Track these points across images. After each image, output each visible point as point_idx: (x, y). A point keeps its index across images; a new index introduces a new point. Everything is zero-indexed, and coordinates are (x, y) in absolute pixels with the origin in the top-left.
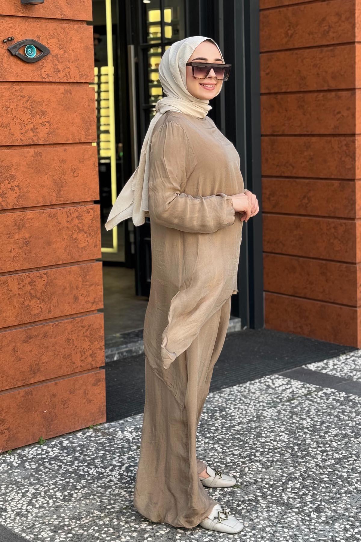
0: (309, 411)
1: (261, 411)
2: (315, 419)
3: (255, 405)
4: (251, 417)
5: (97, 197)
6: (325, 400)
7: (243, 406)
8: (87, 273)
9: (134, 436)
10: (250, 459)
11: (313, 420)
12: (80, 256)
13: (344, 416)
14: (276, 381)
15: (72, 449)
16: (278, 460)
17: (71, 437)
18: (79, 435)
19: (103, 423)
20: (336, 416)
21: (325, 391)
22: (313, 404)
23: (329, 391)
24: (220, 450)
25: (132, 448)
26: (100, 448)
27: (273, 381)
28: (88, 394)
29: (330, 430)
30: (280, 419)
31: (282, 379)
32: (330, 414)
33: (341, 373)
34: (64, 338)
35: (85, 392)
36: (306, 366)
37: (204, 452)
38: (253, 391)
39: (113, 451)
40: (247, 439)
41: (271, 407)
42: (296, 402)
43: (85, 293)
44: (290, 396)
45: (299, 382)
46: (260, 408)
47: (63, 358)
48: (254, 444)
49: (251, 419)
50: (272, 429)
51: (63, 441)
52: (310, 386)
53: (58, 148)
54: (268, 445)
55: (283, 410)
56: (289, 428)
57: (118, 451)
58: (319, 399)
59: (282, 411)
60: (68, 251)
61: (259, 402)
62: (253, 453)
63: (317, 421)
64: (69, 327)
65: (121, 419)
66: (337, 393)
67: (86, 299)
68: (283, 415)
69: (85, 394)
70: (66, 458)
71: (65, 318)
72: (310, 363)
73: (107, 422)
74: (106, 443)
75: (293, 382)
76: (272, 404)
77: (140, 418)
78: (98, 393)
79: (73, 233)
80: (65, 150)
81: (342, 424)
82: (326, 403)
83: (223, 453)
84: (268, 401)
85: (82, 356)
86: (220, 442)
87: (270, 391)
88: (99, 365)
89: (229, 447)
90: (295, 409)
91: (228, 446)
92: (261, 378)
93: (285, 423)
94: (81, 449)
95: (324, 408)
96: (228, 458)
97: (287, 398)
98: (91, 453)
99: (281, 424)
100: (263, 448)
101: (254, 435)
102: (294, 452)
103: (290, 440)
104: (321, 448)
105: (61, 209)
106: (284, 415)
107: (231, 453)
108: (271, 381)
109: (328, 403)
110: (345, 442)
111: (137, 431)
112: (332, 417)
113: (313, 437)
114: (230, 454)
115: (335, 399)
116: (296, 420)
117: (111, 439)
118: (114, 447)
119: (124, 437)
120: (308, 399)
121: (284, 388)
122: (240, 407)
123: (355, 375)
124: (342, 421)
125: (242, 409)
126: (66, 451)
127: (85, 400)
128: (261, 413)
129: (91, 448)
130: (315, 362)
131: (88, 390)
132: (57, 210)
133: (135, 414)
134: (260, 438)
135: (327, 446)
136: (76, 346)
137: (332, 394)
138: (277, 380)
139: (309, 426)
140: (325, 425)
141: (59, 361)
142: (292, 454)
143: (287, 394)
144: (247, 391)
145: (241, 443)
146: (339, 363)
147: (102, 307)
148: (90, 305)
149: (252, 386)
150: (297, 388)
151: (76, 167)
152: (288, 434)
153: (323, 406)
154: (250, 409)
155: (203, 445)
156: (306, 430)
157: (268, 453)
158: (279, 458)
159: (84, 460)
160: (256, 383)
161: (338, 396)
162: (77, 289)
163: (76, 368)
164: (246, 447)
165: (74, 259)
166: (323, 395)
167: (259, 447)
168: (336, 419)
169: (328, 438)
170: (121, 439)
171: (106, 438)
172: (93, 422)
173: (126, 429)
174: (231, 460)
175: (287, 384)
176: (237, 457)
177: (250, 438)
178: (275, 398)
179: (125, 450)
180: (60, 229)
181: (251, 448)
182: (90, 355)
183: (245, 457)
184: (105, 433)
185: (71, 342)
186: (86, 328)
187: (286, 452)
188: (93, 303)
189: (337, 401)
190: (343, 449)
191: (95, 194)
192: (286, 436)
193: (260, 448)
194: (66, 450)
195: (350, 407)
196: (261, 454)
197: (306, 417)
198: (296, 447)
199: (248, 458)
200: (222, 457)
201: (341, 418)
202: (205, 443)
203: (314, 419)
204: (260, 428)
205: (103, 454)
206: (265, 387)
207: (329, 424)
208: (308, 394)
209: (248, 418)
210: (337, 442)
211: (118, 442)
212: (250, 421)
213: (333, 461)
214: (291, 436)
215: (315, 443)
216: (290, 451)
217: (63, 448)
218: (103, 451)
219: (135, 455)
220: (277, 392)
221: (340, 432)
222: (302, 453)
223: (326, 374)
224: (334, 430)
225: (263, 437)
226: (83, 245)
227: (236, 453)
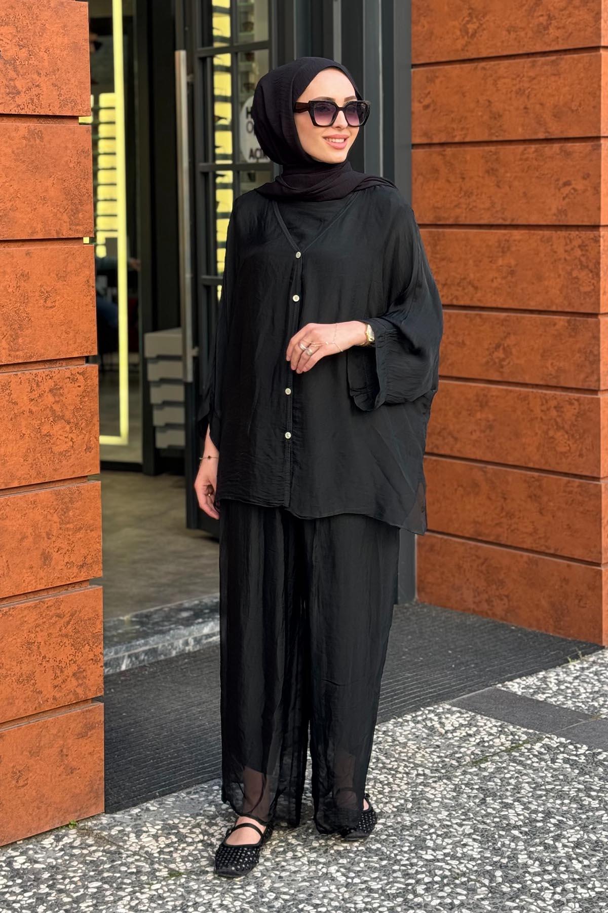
0: (517, 788)
1: (420, 788)
2: (533, 807)
3: (407, 774)
4: (402, 801)
5: (93, 348)
6: (549, 762)
7: (383, 776)
8: (70, 505)
9: (163, 846)
10: (406, 901)
11: (527, 808)
12: (55, 470)
13: (590, 800)
14: (447, 718)
15: (33, 877)
16: (462, 904)
17: (31, 846)
18: (48, 842)
19: (99, 815)
20: (573, 800)
21: (546, 741)
22: (525, 772)
23: (555, 741)
24: (342, 879)
25: (157, 874)
26: (92, 873)
27: (440, 718)
28: (67, 755)
29: (565, 833)
30: (461, 806)
31: (458, 715)
32: (561, 795)
33: (574, 700)
34: (19, 640)
35: (62, 751)
36: (503, 687)
37: (307, 884)
38: (402, 739)
39: (119, 881)
40: (396, 852)
41: (440, 778)
42: (490, 767)
43: (65, 546)
44: (477, 751)
45: (493, 720)
46: (419, 781)
47: (18, 681)
48: (412, 865)
49: (402, 805)
50: (445, 830)
51: (13, 857)
52: (515, 730)
53: (13, 249)
54: (441, 868)
55: (467, 785)
56: (481, 826)
57: (128, 881)
58: (535, 760)
59: (463, 787)
60: (30, 461)
61: (416, 766)
62: (410, 887)
63: (536, 812)
64: (32, 618)
65: (135, 805)
66: (571, 747)
67: (66, 560)
68: (465, 796)
69: (62, 756)
70: (20, 897)
71: (23, 599)
72: (511, 679)
73: (106, 812)
74: (103, 863)
75: (481, 720)
76: (443, 771)
77: (174, 802)
78: (90, 753)
79: (41, 424)
80: (28, 254)
81: (588, 818)
82: (552, 768)
83: (347, 885)
84: (433, 763)
85: (56, 677)
86: (341, 861)
87: (437, 740)
88: (91, 695)
89: (359, 871)
90: (489, 783)
91: (359, 869)
92: (416, 711)
93: (472, 816)
94: (52, 877)
95: (547, 780)
96: (358, 899)
97: (472, 757)
98: (73, 886)
99: (463, 817)
100: (431, 874)
101: (411, 843)
102: (494, 884)
103: (485, 855)
104: (550, 874)
105: (19, 373)
106: (469, 797)
107: (363, 886)
108: (436, 718)
109: (555, 770)
110: (598, 860)
111: (169, 834)
112: (567, 801)
113: (532, 849)
114: (362, 890)
115: (569, 759)
116: (494, 809)
117: (115, 853)
118: (120, 872)
119: (142, 847)
120: (514, 761)
121: (465, 734)
122: (379, 777)
123: (602, 706)
124: (588, 811)
125: (381, 782)
126: (19, 881)
127: (62, 767)
128: (422, 792)
129: (71, 874)
130: (520, 676)
131: (68, 748)
132: (10, 376)
133: (164, 794)
134: (422, 849)
135: (562, 869)
136: (44, 657)
137: (562, 749)
138: (448, 715)
139: (521, 823)
140: (553, 821)
141: (9, 690)
142: (491, 890)
143: (470, 748)
144: (390, 739)
145: (384, 863)
146: (570, 679)
147: (101, 574)
148: (75, 570)
149: (398, 730)
150: (491, 734)
151: (49, 289)
152: (480, 842)
153: (546, 776)
154: (397, 781)
155: (306, 868)
156: (516, 832)
157: (442, 886)
158: (464, 898)
159: (59, 904)
160: (407, 721)
161: (575, 753)
162: (49, 538)
163: (44, 702)
164: (394, 871)
165: (44, 476)
166: (543, 750)
167: (423, 873)
168: (575, 806)
169: (562, 852)
170: (135, 854)
171: (104, 851)
172: (78, 814)
173: (145, 829)
174: (366, 903)
175: (470, 725)
176: (376, 895)
177: (402, 851)
178: (446, 757)
179: (144, 878)
180: (16, 416)
181: (406, 875)
182: (74, 675)
183: (395, 896)
184: (101, 838)
185: (34, 648)
186: (66, 619)
187: (478, 885)
188: (82, 566)
189: (574, 764)
190: (595, 877)
191: (89, 343)
192: (476, 845)
193: (423, 876)
194: (19, 878)
195: (600, 779)
196: (427, 890)
197: (514, 801)
198: (498, 873)
199: (400, 900)
200: (347, 896)
201: (584, 803)
202: (310, 862)
203: (530, 806)
204: (421, 826)
205: (97, 888)
206: (426, 731)
207: (561, 818)
208: (512, 749)
209: (396, 804)
210: (581, 859)
211: (130, 860)
212: (400, 810)
213: (577, 905)
214: (486, 846)
215: (537, 863)
216: (486, 882)
217: (15, 874)
218: (97, 880)
219: (164, 892)
220: (452, 744)
221: (586, 837)
222: (511, 887)
223: (544, 702)
224: (573, 831)
225: (429, 847)
226: (64, 447)
227: (375, 885)
